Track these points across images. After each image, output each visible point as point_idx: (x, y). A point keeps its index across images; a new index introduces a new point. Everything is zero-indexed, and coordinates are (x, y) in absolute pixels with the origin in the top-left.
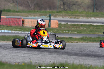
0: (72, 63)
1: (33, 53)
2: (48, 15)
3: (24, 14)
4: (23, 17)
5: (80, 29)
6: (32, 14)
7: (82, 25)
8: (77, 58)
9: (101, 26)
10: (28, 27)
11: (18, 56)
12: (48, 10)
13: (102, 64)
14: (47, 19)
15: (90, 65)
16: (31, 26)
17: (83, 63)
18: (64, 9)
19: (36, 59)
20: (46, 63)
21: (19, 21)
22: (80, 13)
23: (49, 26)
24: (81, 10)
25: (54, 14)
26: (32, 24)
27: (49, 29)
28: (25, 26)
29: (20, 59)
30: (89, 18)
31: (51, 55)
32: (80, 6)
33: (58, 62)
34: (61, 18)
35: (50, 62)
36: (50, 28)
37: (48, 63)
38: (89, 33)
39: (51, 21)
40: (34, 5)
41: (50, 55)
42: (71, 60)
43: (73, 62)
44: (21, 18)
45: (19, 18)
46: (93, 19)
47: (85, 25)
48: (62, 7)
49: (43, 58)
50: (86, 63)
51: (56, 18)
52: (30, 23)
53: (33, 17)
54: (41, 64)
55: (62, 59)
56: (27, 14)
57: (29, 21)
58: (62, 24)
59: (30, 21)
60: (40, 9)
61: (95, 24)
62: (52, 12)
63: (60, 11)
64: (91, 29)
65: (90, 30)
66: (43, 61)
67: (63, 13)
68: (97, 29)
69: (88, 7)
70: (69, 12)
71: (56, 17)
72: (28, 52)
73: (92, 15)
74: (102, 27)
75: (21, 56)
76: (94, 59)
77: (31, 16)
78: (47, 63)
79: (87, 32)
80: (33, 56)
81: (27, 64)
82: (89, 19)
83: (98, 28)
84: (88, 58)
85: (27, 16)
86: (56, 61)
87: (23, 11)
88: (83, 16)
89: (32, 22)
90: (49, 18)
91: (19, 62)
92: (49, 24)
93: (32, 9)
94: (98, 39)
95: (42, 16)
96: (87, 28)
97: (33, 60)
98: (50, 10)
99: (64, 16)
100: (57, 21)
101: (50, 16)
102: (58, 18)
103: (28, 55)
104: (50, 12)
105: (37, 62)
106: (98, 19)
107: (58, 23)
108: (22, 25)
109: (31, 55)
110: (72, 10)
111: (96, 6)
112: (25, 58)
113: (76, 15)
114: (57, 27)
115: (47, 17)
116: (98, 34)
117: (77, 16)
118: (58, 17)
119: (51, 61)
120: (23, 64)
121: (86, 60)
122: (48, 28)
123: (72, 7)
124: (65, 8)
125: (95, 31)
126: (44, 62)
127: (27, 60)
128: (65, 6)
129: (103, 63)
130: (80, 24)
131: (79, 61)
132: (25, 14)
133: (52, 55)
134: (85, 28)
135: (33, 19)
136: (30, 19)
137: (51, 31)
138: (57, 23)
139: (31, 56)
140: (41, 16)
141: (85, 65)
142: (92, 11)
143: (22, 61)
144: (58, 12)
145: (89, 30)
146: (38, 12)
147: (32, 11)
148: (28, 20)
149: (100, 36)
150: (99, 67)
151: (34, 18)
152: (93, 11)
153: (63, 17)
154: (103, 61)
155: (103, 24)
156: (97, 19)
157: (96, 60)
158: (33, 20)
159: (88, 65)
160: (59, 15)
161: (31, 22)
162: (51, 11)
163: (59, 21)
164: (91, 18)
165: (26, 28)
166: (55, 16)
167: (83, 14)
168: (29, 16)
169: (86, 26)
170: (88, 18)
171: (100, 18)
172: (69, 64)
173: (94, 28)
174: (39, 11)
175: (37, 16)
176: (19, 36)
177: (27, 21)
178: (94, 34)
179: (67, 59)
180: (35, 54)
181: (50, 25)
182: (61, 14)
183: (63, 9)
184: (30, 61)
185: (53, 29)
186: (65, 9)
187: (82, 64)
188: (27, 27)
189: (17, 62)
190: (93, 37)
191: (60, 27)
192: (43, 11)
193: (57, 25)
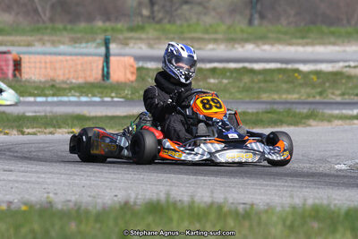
0: (186, 199)
1: (56, 171)
2: (99, 41)
3: (18, 38)
4: (15, 50)
5: (210, 83)
6: (46, 38)
7: (214, 70)
8: (202, 182)
9: (279, 71)
10: (34, 82)
11: (4, 180)
12: (99, 24)
13: (287, 201)
14: (96, 55)
15: (248, 206)
16: (43, 80)
17: (225, 198)
18: (152, 17)
19: (66, 188)
20: (99, 201)
21: (3, 63)
22: (206, 31)
23: (103, 76)
24: (208, 20)
25: (120, 36)
26: (49, 70)
27: (105, 87)
28: (24, 79)
29: (13, 190)
30: (236, 46)
31: (117, 176)
32: (205, 8)
33: (140, 197)
34: (143, 50)
35: (116, 199)
36: (108, 82)
37: (109, 202)
38: (240, 97)
39: (112, 59)
40: (53, 6)
41: (113, 176)
42: (184, 189)
43: (192, 197)
44: (8, 52)
45: (5, 53)
46: (249, 50)
47: (224, 71)
48: (146, 12)
49: (89, 187)
50: (234, 199)
51: (127, 50)
52: (40, 68)
53: (49, 48)
54: (83, 208)
55: (154, 187)
56: (29, 38)
57: (35, 62)
58: (147, 69)
59: (40, 62)
60: (71, 22)
61: (257, 66)
62: (113, 30)
63: (140, 24)
64: (246, 83)
65: (241, 85)
66: (90, 196)
67: (151, 32)
68: (265, 81)
69: (233, 11)
70: (168, 26)
71: (127, 44)
72: (38, 167)
73: (245, 36)
74: (280, 76)
75: (17, 181)
76: (260, 185)
77: (44, 44)
78: (104, 204)
79: (231, 93)
80: (56, 180)
81: (38, 206)
82: (236, 49)
83: (268, 78)
84: (241, 181)
85: (29, 45)
86: (133, 196)
87: (14, 30)
88: (216, 41)
89: (46, 63)
90: (102, 50)
91: (10, 203)
92: (105, 69)
93: (44, 22)
94: (269, 115)
95: (81, 43)
96: (231, 81)
97: (56, 194)
98: (104, 21)
99: (152, 42)
100: (132, 60)
101: (107, 43)
102: (133, 48)
103: (39, 177)
104: (106, 31)
105: (69, 201)
106: (268, 50)
107: (136, 66)
108: (14, 76)
109: (50, 175)
110: (178, 22)
111: (259, 7)
112: (28, 186)
113: (192, 39)
114: (132, 78)
115: (96, 47)
116: (269, 100)
117: (199, 40)
118: (135, 44)
119: (116, 196)
120: (24, 208)
121: (234, 190)
122: (102, 82)
123: (179, 11)
124: (156, 14)
125: (260, 88)
126: (94, 197)
127: (36, 196)
128: (156, 8)
129: (291, 196)
130: (209, 66)
131: (212, 192)
132: (24, 38)
133: (120, 176)
134: (225, 81)
135: (50, 54)
136: (38, 53)
137: (113, 95)
138: (133, 66)
139: (48, 180)
140: (77, 45)
141: (232, 203)
142: (246, 21)
143: (19, 197)
144: (131, 29)
145: (239, 87)
146: (65, 29)
147: (46, 28)
148: (33, 58)
149: (275, 107)
150: (278, 209)
151: (53, 49)
152: (250, 22)
153: (150, 46)
154: (290, 189)
155: (284, 66)
156: (264, 50)
157: (268, 188)
158: (48, 58)
159: (242, 206)
160: (137, 39)
161: (43, 65)
162: (108, 25)
163: (138, 58)
164: (243, 47)
165: (27, 84)
166: (125, 43)
167: (216, 32)
168: (36, 44)
169: (228, 74)
170: (233, 47)
171: (272, 45)
172: (179, 204)
173: (256, 80)
174: (69, 27)
175: (63, 43)
176: (4, 113)
177: (29, 62)
178: (255, 100)
179: (170, 186)
180: (63, 171)
181: (108, 73)
182: (143, 36)
183: (149, 17)
184: (46, 195)
185: (118, 88)
186: (157, 19)
187: (222, 201)
188: (29, 82)
189: (3, 202)
190: (251, 109)
191: (143, 79)
192: (83, 25)
193: (133, 73)
